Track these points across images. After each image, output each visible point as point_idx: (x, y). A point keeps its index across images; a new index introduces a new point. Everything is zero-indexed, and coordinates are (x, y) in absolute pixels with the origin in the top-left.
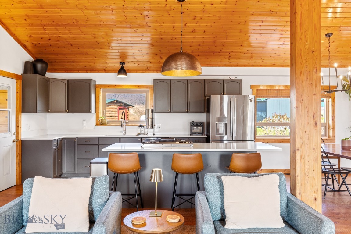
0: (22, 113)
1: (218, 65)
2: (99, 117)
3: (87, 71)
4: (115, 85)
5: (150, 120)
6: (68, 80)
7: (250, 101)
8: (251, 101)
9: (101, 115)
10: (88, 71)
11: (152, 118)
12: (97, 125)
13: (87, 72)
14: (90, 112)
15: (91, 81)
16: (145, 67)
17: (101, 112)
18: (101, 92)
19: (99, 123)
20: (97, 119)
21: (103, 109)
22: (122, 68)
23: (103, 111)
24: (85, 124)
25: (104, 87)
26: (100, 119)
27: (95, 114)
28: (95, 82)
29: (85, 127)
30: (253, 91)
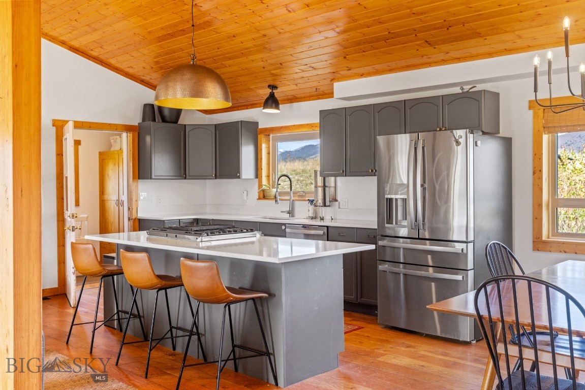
0: (139, 180)
2: (262, 186)
4: (282, 128)
5: (320, 190)
6: (216, 126)
7: (454, 143)
8: (457, 143)
9: (264, 181)
11: (324, 187)
12: (259, 199)
14: (239, 177)
15: (240, 123)
16: (311, 88)
17: (268, 176)
18: (269, 141)
19: (262, 196)
20: (259, 189)
21: (272, 172)
22: (272, 96)
23: (272, 174)
24: (245, 197)
25: (267, 131)
26: (264, 187)
27: (257, 179)
28: (257, 123)
29: (246, 202)
30: (535, 116)
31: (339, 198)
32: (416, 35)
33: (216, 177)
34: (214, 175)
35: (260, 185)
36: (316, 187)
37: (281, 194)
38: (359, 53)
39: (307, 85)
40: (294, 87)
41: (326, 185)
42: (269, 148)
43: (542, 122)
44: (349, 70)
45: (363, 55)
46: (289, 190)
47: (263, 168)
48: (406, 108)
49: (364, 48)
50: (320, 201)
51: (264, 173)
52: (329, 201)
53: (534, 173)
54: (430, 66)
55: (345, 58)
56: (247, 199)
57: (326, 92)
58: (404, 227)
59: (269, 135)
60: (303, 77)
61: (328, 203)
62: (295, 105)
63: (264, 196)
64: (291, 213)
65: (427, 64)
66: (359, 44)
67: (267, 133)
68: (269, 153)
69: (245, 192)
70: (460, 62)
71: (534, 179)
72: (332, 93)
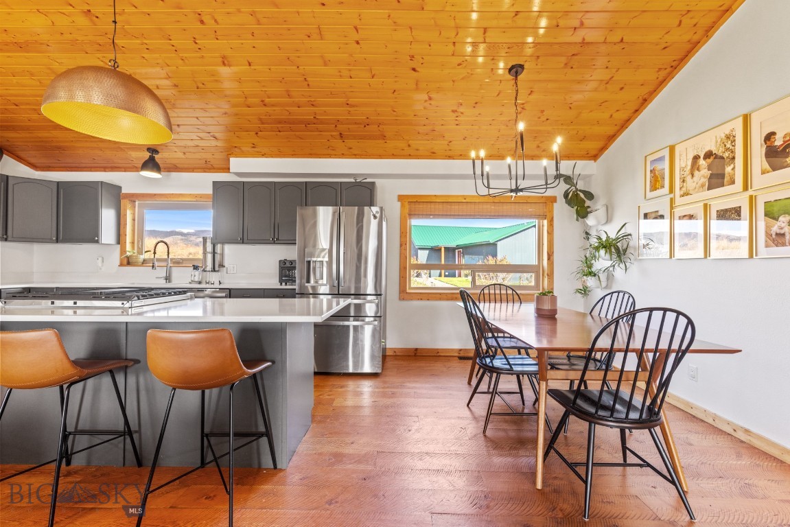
1: (330, 156)
2: (125, 252)
3: (105, 169)
4: (155, 195)
5: (209, 257)
6: (58, 183)
7: (372, 217)
8: (375, 217)
9: (128, 247)
10: (107, 170)
11: (214, 253)
12: (121, 265)
13: (105, 171)
14: (97, 242)
15: (100, 184)
16: (200, 159)
17: (133, 243)
18: (135, 207)
19: (125, 262)
20: (121, 255)
21: (138, 238)
22: (152, 159)
23: (138, 242)
24: (100, 264)
25: (132, 198)
26: (128, 254)
27: (119, 246)
28: (120, 188)
29: (101, 269)
30: (402, 206)
31: (226, 264)
32: (336, 126)
33: (57, 241)
34: (54, 239)
35: (123, 251)
36: (205, 253)
37: (159, 260)
38: (273, 131)
39: (197, 156)
40: (181, 155)
41: (216, 251)
42: (134, 214)
43: (407, 211)
44: (253, 147)
45: (277, 135)
46: (166, 257)
47: (127, 234)
48: (308, 189)
49: (282, 127)
50: (209, 267)
51: (128, 239)
52: (218, 266)
53: (401, 245)
54: (330, 157)
55: (257, 133)
56: (102, 266)
57: (215, 166)
58: (323, 285)
59: (135, 202)
60: (198, 146)
61: (217, 269)
62: (174, 174)
63: (128, 262)
64: (168, 279)
65: (328, 155)
66: (280, 122)
67: (133, 199)
68: (134, 220)
69: (100, 259)
70: (356, 158)
71: (400, 250)
72: (229, 169)
